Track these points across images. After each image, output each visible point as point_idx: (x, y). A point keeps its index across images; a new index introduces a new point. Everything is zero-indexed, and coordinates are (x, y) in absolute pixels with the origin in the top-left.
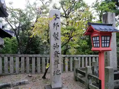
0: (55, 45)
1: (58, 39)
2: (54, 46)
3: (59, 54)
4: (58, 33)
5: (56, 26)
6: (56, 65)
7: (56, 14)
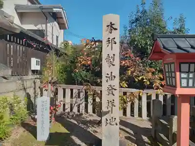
0: (108, 74)
1: (114, 65)
2: (107, 77)
3: (115, 90)
4: (114, 55)
5: (111, 43)
6: (110, 109)
7: (111, 23)
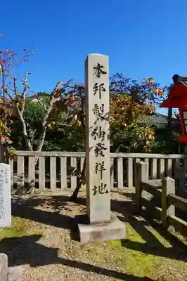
0: (96, 130)
2: (95, 133)
3: (105, 149)
4: (103, 105)
5: (99, 91)
6: (99, 173)
7: (99, 64)
